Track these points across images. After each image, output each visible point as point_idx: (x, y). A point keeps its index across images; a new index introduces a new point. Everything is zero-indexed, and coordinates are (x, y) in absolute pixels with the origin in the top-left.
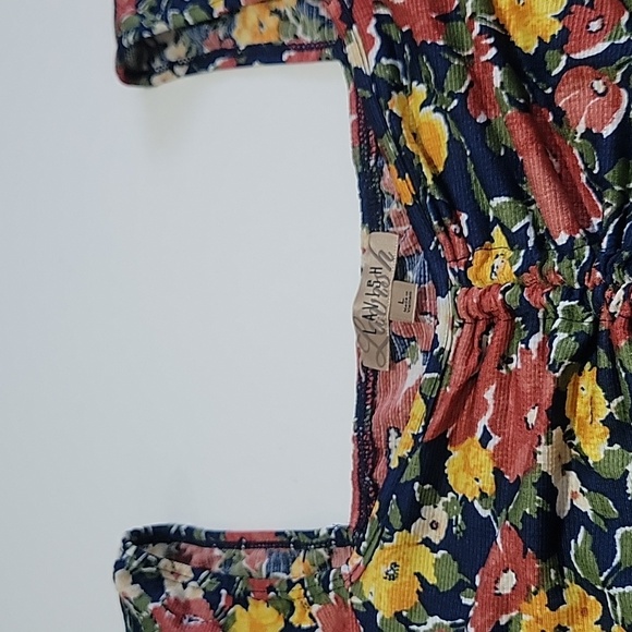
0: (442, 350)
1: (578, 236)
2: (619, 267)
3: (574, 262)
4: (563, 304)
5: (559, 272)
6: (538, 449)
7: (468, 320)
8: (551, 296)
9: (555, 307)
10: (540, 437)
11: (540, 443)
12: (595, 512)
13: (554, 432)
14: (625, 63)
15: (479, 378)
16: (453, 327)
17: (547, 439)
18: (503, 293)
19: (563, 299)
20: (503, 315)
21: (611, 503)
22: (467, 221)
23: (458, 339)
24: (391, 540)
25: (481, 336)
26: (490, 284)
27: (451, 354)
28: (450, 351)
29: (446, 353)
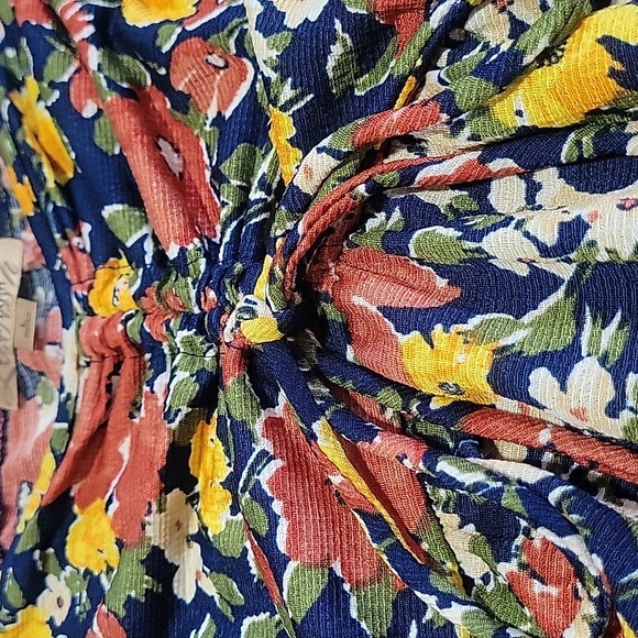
0: (69, 395)
1: (190, 247)
2: (231, 284)
3: (190, 280)
4: (181, 335)
6: (147, 519)
7: (95, 358)
8: (171, 325)
9: (175, 339)
10: (150, 504)
11: (150, 512)
12: (221, 597)
13: (169, 496)
14: (236, 27)
15: (109, 429)
16: (79, 366)
17: (160, 505)
18: (124, 322)
19: (181, 329)
20: (128, 353)
21: (235, 585)
22: (90, 233)
23: (86, 381)
24: (13, 621)
25: (109, 377)
26: (113, 313)
27: (79, 400)
28: (77, 397)
29: (73, 399)
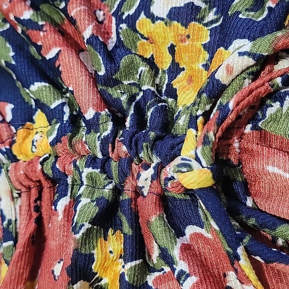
0: (10, 222)
1: (103, 113)
4: (87, 171)
5: (86, 142)
7: (23, 189)
8: (78, 163)
9: (80, 174)
13: (75, 286)
16: (13, 198)
18: (42, 164)
19: (87, 166)
20: (46, 184)
23: (20, 207)
25: (35, 201)
26: (32, 157)
27: (18, 222)
28: (16, 220)
29: (13, 223)
